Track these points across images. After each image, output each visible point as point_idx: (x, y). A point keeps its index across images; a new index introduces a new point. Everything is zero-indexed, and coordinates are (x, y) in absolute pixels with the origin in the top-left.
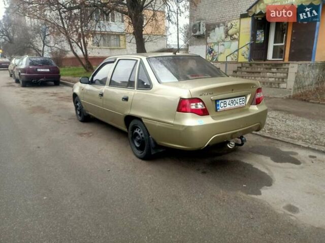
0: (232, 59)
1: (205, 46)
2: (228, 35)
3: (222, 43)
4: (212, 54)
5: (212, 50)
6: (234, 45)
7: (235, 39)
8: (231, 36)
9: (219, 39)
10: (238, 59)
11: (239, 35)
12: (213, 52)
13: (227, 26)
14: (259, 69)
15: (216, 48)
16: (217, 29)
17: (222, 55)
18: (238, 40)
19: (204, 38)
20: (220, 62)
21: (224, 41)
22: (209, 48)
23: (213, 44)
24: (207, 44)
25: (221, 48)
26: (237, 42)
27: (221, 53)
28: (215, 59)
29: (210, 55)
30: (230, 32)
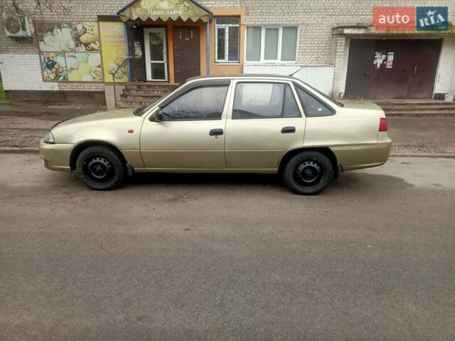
0: (94, 78)
1: (37, 56)
2: (81, 43)
3: (71, 54)
4: (54, 70)
5: (54, 63)
6: (94, 59)
7: (93, 50)
8: (86, 45)
9: (63, 47)
10: (103, 78)
11: (100, 44)
12: (56, 66)
13: (76, 29)
14: (155, 93)
15: (60, 60)
16: (56, 30)
17: (74, 72)
18: (99, 51)
19: (32, 42)
20: (72, 82)
21: (76, 52)
22: (47, 60)
23: (52, 54)
24: (40, 53)
25: (71, 62)
26: (99, 54)
27: (73, 69)
28: (61, 78)
29: (49, 71)
30: (84, 38)
